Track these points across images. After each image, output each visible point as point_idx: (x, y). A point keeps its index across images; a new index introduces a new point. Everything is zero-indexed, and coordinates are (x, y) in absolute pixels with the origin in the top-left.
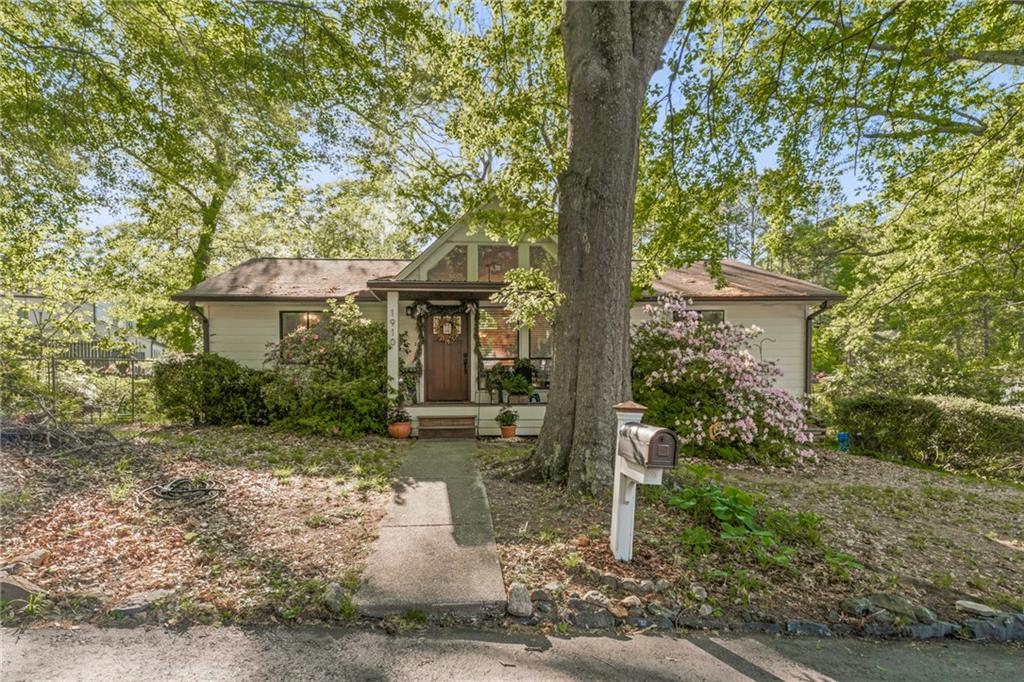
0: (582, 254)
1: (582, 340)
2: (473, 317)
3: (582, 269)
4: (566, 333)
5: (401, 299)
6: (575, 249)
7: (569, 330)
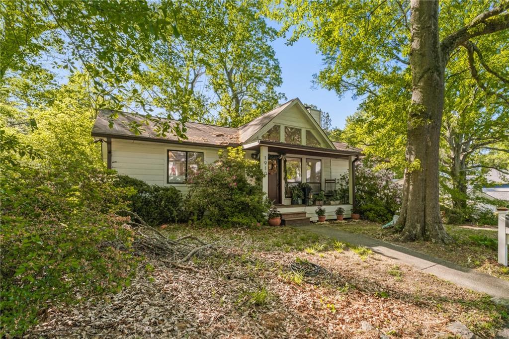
0: (427, 146)
1: (428, 180)
2: (283, 161)
3: (427, 152)
4: (419, 177)
5: (269, 151)
6: (424, 143)
7: (421, 176)
